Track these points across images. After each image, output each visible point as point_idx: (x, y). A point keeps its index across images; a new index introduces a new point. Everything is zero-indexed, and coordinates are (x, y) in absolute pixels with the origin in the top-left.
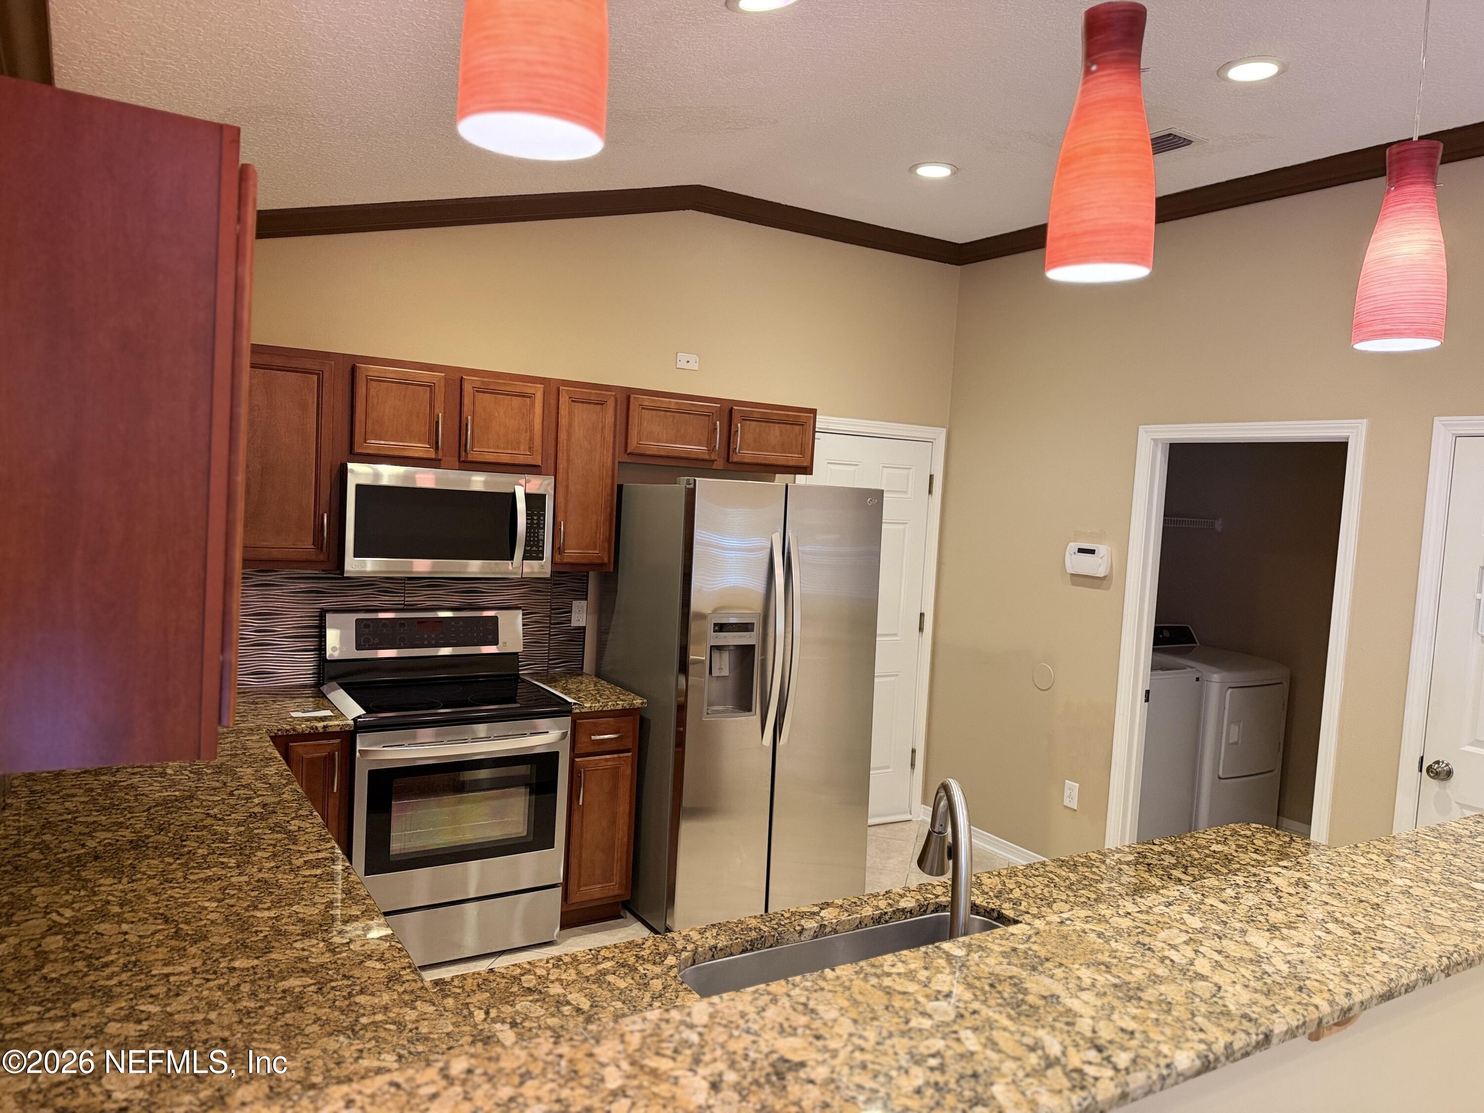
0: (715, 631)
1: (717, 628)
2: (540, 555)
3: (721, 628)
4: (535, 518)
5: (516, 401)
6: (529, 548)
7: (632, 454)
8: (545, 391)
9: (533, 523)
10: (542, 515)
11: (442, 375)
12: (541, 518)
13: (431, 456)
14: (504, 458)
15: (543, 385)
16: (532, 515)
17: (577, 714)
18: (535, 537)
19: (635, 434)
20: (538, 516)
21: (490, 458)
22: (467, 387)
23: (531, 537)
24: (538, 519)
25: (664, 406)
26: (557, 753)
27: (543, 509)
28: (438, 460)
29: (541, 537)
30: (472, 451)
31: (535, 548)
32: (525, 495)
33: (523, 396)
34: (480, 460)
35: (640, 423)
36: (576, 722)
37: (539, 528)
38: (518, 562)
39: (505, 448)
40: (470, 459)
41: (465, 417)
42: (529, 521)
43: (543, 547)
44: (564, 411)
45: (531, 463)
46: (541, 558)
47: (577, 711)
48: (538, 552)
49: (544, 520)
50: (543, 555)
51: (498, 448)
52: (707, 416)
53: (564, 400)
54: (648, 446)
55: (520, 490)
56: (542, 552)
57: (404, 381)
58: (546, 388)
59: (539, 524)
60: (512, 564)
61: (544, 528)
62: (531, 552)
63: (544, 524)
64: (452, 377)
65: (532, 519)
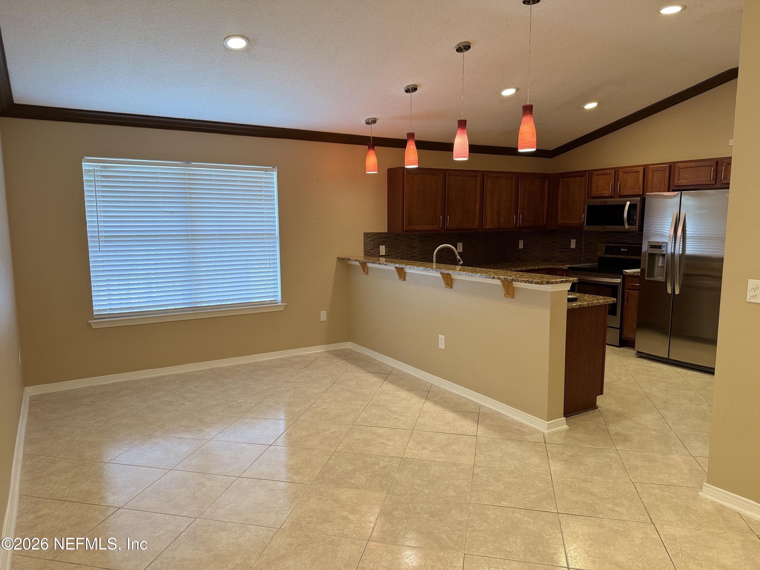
1: (651, 247)
2: (635, 224)
5: (635, 174)
6: (631, 222)
7: (676, 186)
8: (644, 169)
9: (632, 214)
10: (636, 211)
11: (614, 170)
12: (635, 212)
13: (610, 195)
14: (630, 193)
15: (643, 167)
16: (632, 211)
17: (625, 275)
18: (633, 218)
19: (676, 178)
20: (634, 211)
21: (626, 194)
22: (620, 172)
23: (632, 218)
24: (634, 212)
25: (689, 166)
26: (618, 286)
27: (636, 209)
28: (612, 196)
29: (635, 218)
30: (621, 192)
31: (633, 222)
32: (630, 205)
33: (637, 172)
34: (623, 194)
35: (679, 174)
36: (625, 278)
37: (634, 215)
38: (627, 226)
39: (631, 190)
40: (620, 195)
41: (619, 182)
42: (631, 213)
43: (636, 221)
44: (650, 175)
45: (638, 194)
46: (635, 225)
47: (625, 274)
48: (634, 223)
49: (636, 212)
50: (636, 224)
51: (629, 190)
52: (709, 166)
53: (650, 171)
54: (682, 182)
55: (628, 203)
56: (635, 223)
57: (604, 174)
58: (645, 168)
59: (634, 214)
60: (625, 227)
61: (636, 215)
62: (632, 223)
63: (636, 214)
64: (616, 170)
65: (632, 212)
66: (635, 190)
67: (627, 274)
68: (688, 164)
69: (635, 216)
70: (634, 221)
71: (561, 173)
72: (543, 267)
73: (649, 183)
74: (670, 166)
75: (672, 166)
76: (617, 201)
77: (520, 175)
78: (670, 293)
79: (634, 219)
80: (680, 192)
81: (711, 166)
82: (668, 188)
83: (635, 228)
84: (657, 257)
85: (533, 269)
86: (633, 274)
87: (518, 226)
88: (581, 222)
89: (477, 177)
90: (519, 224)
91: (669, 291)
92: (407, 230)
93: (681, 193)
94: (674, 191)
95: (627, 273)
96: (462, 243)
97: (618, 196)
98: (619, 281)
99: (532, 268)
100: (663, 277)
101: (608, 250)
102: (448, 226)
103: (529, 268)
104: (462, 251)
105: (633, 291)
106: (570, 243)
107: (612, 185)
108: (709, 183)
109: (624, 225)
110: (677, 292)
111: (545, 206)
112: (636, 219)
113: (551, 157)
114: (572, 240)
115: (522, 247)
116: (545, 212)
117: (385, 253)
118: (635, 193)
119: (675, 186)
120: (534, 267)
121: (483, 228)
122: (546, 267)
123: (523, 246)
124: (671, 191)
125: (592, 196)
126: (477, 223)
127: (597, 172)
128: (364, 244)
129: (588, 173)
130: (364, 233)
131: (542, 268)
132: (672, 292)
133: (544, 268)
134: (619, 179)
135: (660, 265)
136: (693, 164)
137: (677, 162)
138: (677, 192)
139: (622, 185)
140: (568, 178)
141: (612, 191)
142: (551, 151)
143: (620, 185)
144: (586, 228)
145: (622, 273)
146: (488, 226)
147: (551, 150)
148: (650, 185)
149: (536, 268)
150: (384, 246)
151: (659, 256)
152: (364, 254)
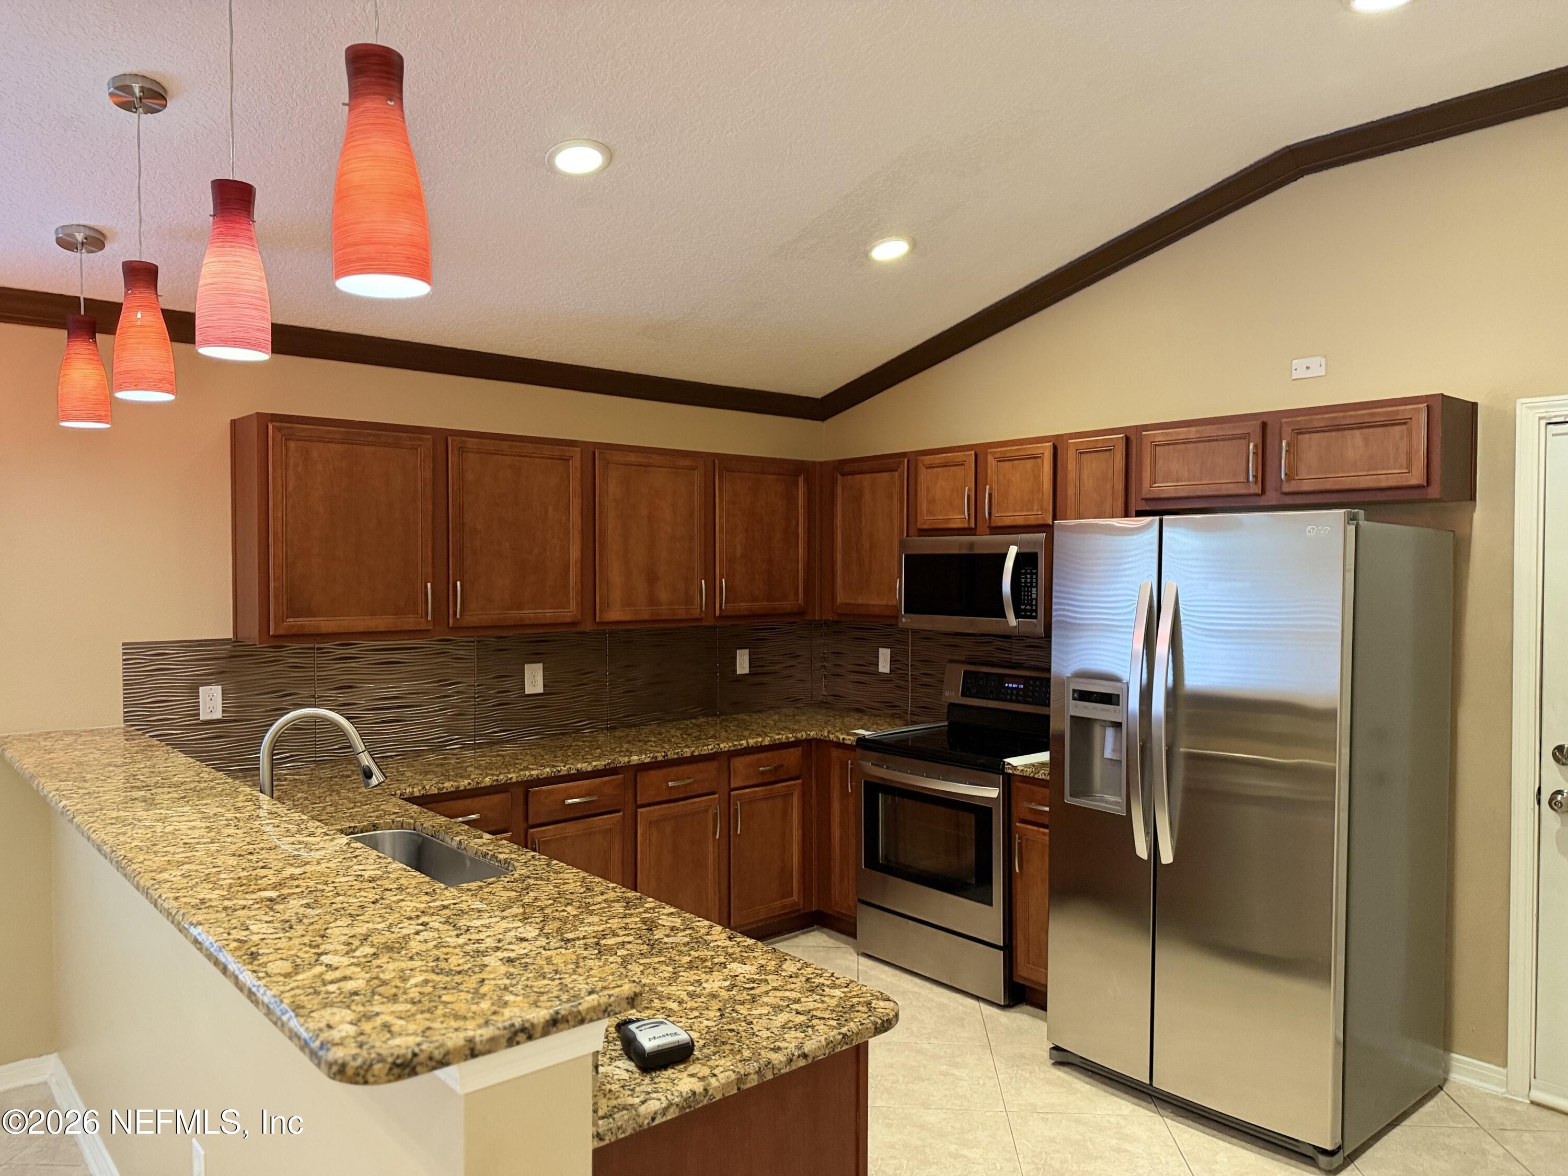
0: (1074, 699)
1: (1076, 695)
2: (1034, 614)
3: (1084, 696)
4: (1029, 576)
5: (1029, 463)
6: (1023, 607)
7: (1146, 500)
8: (1055, 448)
9: (1026, 582)
10: (1036, 574)
11: (973, 452)
12: (1034, 577)
13: (966, 525)
14: (1020, 521)
15: (1051, 443)
16: (1026, 574)
17: (1010, 774)
18: (1028, 596)
19: (1146, 475)
20: (1032, 574)
21: (1008, 522)
22: (990, 458)
23: (1025, 596)
24: (1031, 578)
25: (1182, 437)
26: (991, 809)
27: (1036, 568)
28: (971, 529)
29: (1034, 596)
30: (993, 517)
31: (1028, 607)
32: (1018, 555)
33: (1034, 457)
34: (999, 524)
35: (1154, 463)
36: (1010, 782)
37: (1032, 586)
38: (1012, 621)
39: (1022, 510)
40: (993, 524)
41: (988, 487)
42: (1023, 580)
43: (1036, 605)
44: (1071, 465)
45: (1040, 522)
46: (1035, 617)
47: (1010, 771)
48: (1031, 611)
49: (1037, 578)
50: (1037, 613)
51: (1015, 511)
52: (1241, 438)
53: (1071, 454)
54: (1165, 488)
55: (1013, 551)
56: (1036, 611)
57: (945, 465)
58: (1058, 445)
59: (1031, 582)
60: (1007, 622)
61: (1036, 586)
62: (1025, 610)
63: (1037, 583)
64: (980, 452)
65: (1026, 578)
66: (1032, 510)
67: (1015, 773)
68: (1179, 434)
69: (1034, 590)
70: (1032, 605)
71: (839, 461)
72: (787, 738)
73: (1071, 491)
74: (1127, 439)
75: (1133, 438)
76: (984, 542)
77: (717, 462)
78: (1145, 857)
79: (1032, 599)
80: (1157, 518)
81: (1246, 437)
82: (1123, 505)
83: (1036, 626)
84: (1097, 729)
85: (757, 747)
86: (1032, 775)
87: (717, 613)
88: (894, 603)
89: (569, 460)
90: (721, 605)
91: (1142, 850)
92: (282, 632)
93: (1161, 522)
94: (1140, 514)
95: (1015, 768)
96: (541, 665)
97: (988, 530)
98: (993, 793)
99: (751, 742)
100: (1120, 796)
101: (973, 684)
102: (458, 616)
103: (744, 742)
104: (542, 691)
105: (1036, 828)
106: (878, 657)
107: (968, 496)
108: (1244, 491)
109: (1004, 616)
110: (1167, 857)
111: (801, 551)
112: (1036, 599)
113: (823, 417)
114: (881, 651)
115: (746, 671)
116: (801, 573)
117: (223, 711)
118: (1032, 521)
119: (1142, 499)
120: (760, 739)
121: (598, 620)
122: (799, 735)
123: (750, 667)
124: (1134, 513)
125: (919, 526)
126: (573, 605)
127: (928, 459)
128: (125, 685)
129: (906, 461)
130: (124, 644)
131: (784, 740)
132: (1149, 856)
133: (793, 739)
134: (989, 479)
135: (1108, 754)
136: (1193, 433)
137: (1146, 427)
138: (1149, 519)
139: (995, 494)
140: (859, 476)
141: (969, 514)
142: (818, 399)
143: (990, 495)
144: (906, 620)
145: (999, 769)
146: (615, 614)
147: (819, 396)
148: (1073, 497)
149: (767, 741)
150: (220, 687)
151: (1104, 727)
152: (125, 721)
